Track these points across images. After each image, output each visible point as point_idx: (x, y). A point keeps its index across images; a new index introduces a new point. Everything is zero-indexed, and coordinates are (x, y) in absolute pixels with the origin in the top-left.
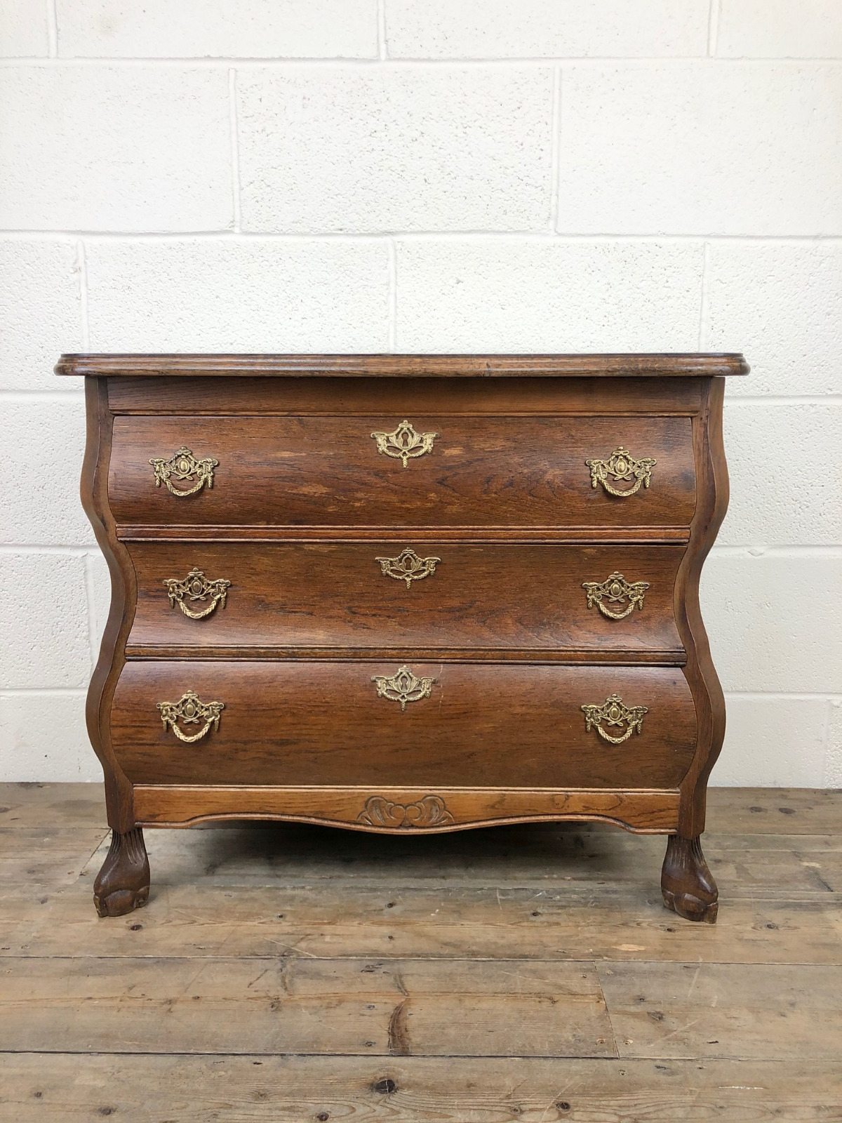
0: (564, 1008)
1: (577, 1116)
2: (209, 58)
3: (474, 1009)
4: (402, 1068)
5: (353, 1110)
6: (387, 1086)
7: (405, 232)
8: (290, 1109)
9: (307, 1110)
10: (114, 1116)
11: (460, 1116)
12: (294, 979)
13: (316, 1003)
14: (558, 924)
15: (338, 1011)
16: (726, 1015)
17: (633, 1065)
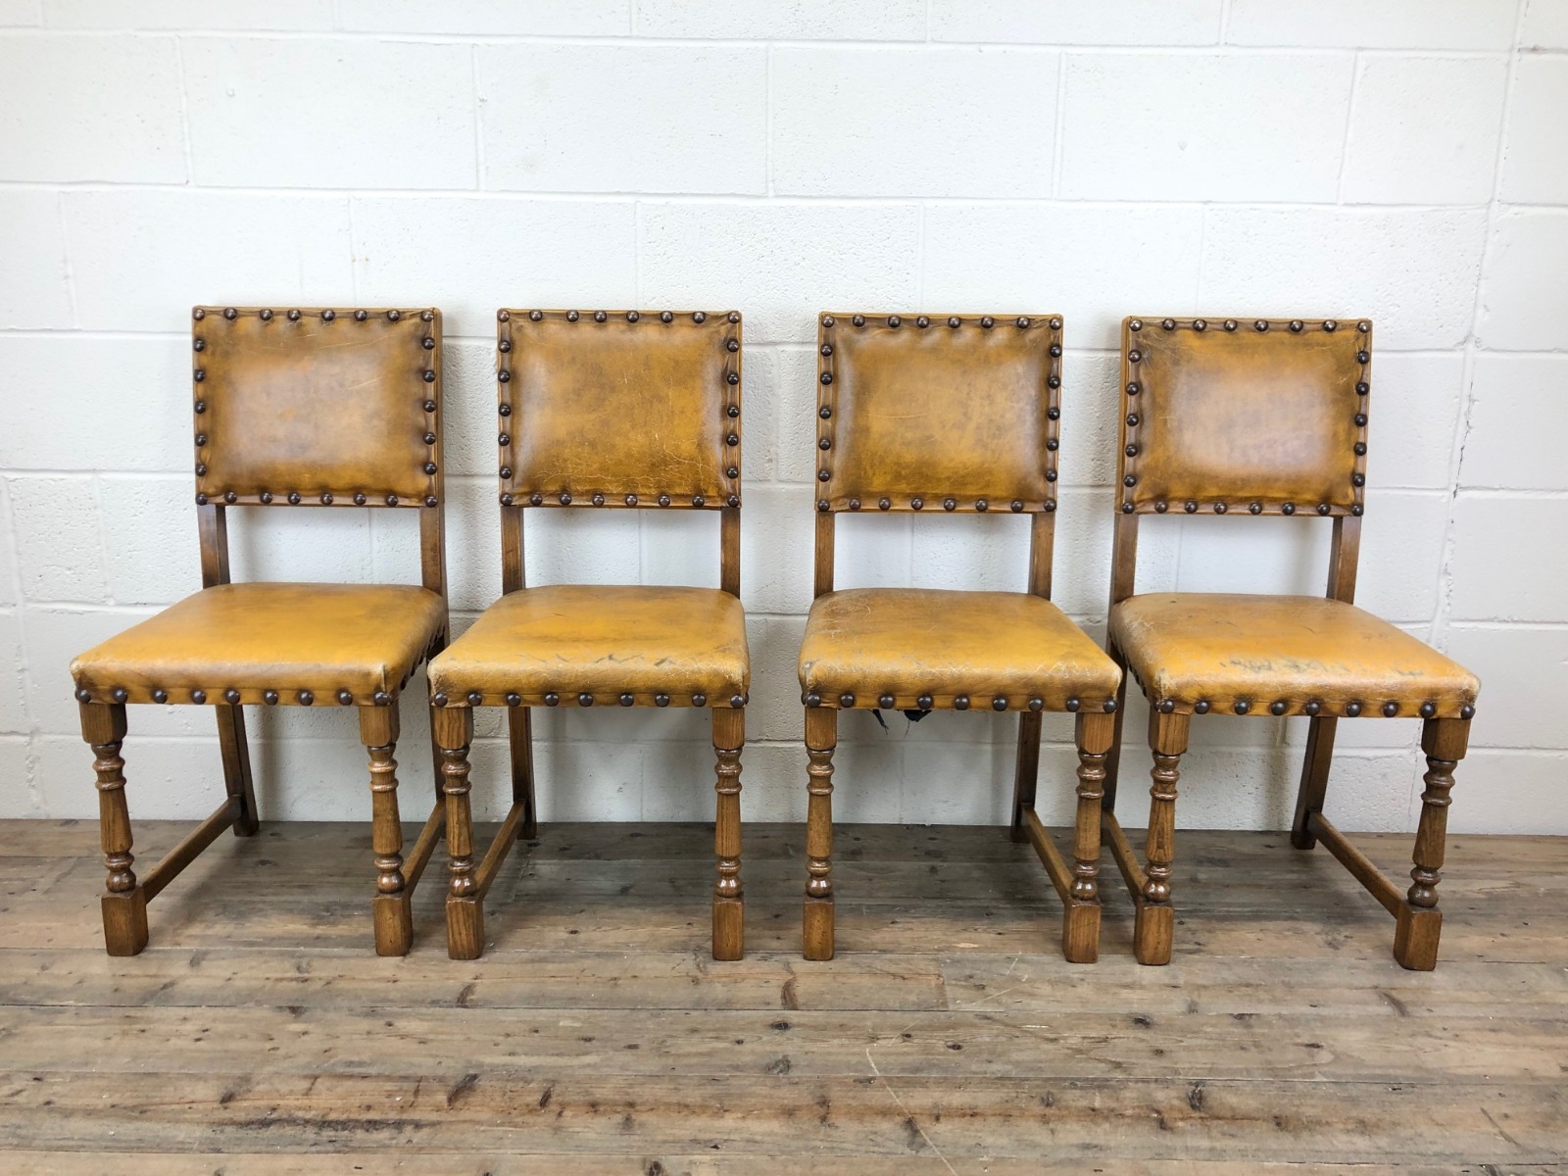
0: (911, 984)
1: (916, 1041)
2: (618, 193)
3: (844, 983)
4: (792, 1016)
5: (760, 1038)
6: (783, 1026)
7: (789, 343)
8: (716, 1038)
9: (727, 1038)
10: (594, 1042)
11: (836, 1041)
12: (708, 966)
13: (724, 979)
14: (911, 929)
15: (742, 984)
16: (1032, 987)
17: (959, 1015)
